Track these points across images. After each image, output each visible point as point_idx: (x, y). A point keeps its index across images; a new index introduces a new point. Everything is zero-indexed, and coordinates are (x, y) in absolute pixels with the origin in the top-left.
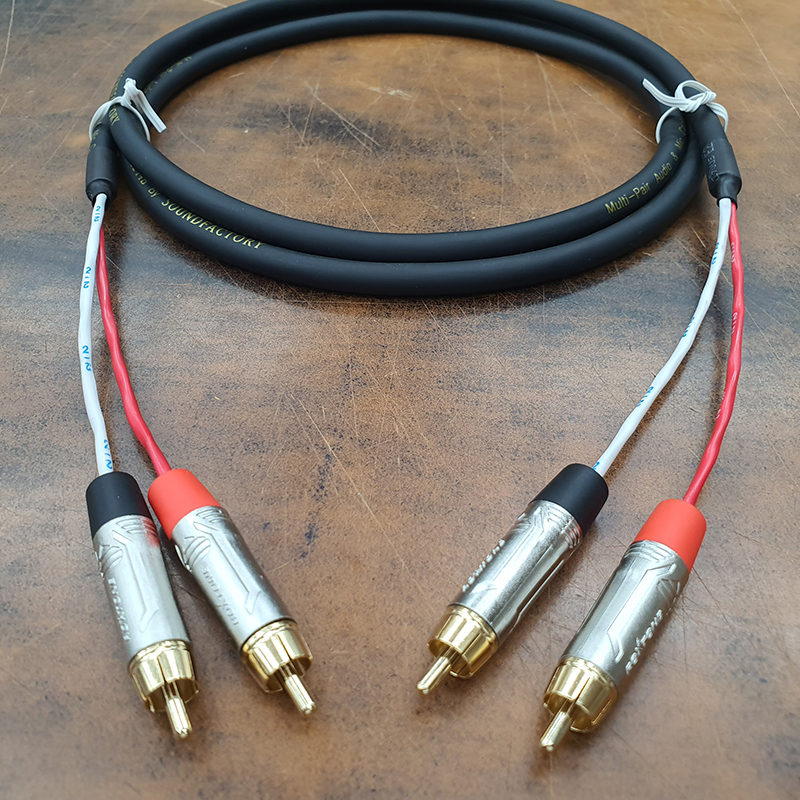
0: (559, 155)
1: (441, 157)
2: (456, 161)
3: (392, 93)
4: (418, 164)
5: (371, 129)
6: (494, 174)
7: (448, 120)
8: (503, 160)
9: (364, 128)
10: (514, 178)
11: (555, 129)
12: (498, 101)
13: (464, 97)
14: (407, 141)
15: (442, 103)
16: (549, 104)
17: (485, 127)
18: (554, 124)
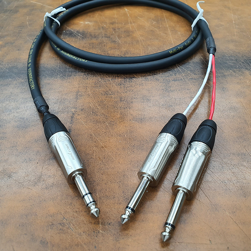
0: (132, 35)
1: (100, 38)
2: (104, 39)
3: (87, 23)
4: (94, 41)
5: (81, 33)
6: (114, 42)
7: (102, 29)
8: (117, 38)
9: (79, 33)
10: (120, 42)
11: (131, 28)
12: (115, 22)
13: (106, 22)
14: (91, 35)
15: (100, 24)
16: (129, 22)
17: (112, 30)
18: (130, 27)
